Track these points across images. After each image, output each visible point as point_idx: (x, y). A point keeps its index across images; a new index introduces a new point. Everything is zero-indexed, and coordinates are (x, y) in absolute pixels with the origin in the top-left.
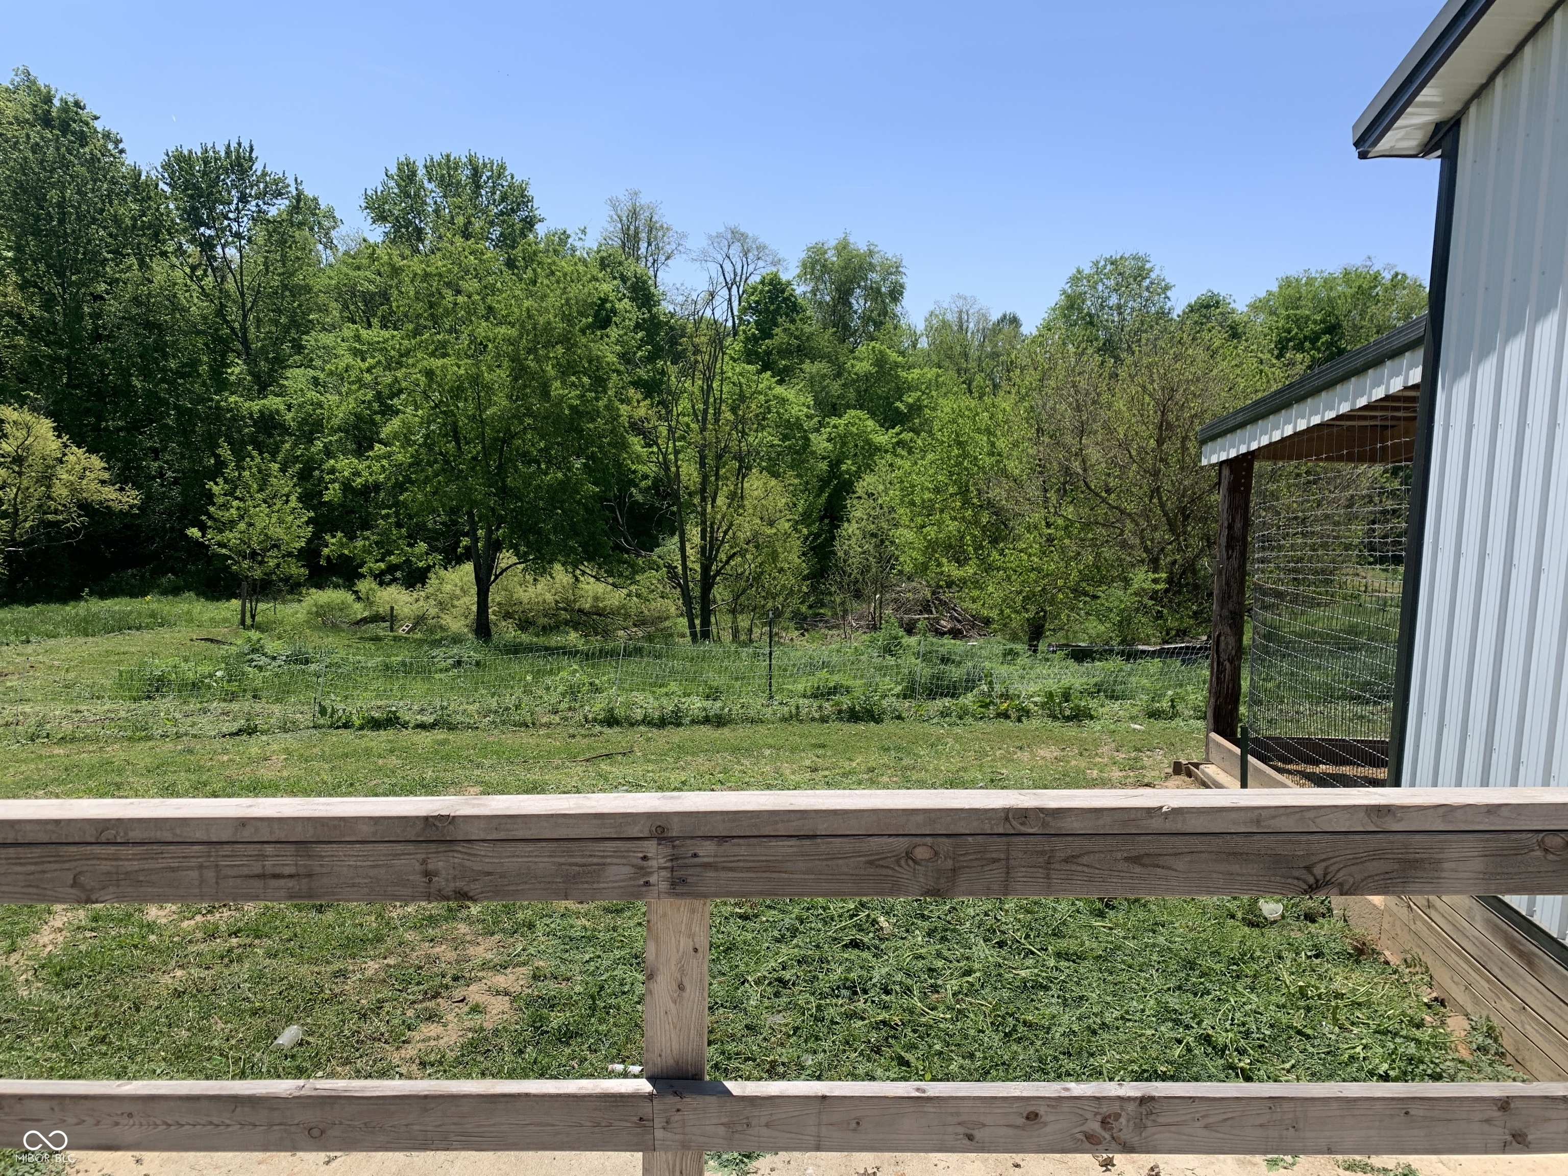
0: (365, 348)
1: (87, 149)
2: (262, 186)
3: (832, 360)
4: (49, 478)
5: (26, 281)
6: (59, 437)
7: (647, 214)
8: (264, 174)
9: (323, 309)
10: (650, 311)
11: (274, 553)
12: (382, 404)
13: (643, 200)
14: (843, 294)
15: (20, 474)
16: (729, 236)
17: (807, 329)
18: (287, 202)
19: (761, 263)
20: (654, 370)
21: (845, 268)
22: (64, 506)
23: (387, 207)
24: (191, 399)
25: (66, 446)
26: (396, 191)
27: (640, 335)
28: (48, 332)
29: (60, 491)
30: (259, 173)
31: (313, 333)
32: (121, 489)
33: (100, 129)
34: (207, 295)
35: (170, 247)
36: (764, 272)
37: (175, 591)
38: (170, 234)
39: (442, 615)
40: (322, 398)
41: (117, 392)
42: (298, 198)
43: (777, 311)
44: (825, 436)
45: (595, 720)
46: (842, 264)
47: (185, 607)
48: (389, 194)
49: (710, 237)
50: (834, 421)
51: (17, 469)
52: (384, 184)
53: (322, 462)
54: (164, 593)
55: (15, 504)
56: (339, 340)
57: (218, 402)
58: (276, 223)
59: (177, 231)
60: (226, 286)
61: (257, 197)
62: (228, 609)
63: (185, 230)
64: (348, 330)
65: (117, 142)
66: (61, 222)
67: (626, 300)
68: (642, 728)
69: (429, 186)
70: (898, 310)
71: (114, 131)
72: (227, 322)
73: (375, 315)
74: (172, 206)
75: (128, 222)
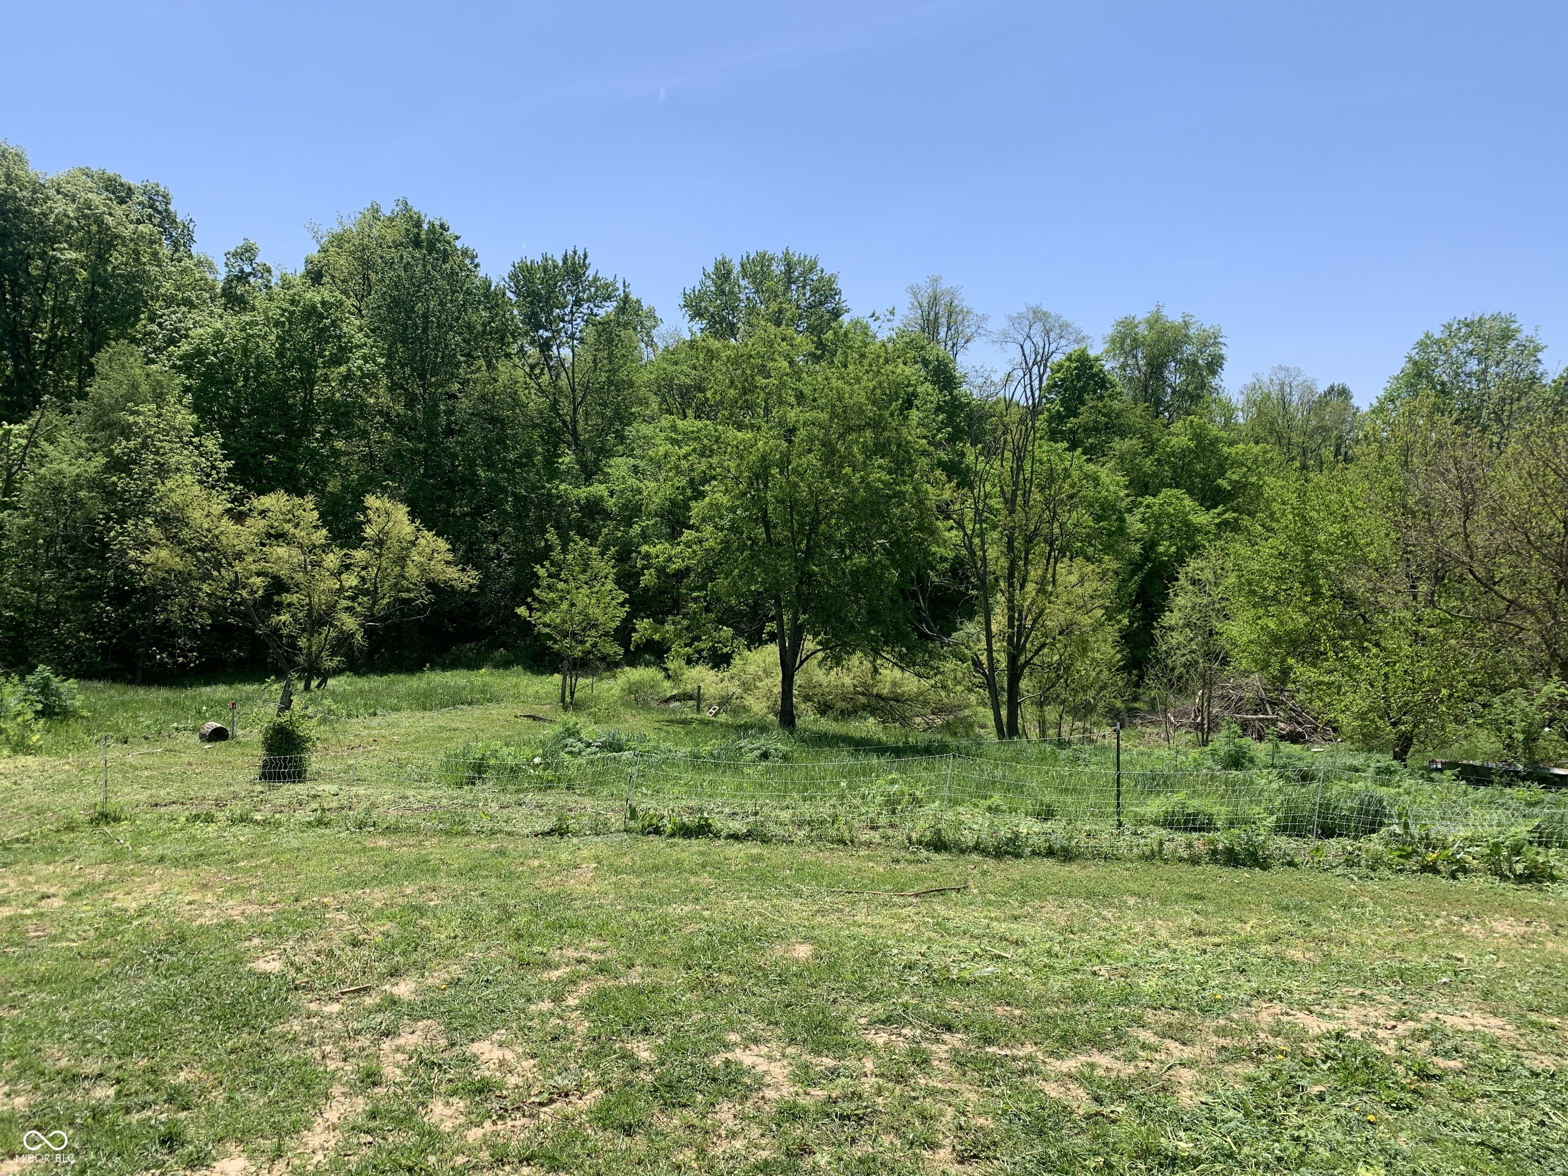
0: (680, 437)
1: (448, 266)
2: (593, 290)
3: (1146, 437)
4: (404, 559)
5: (394, 384)
6: (413, 522)
7: (948, 299)
8: (596, 279)
9: (644, 402)
10: (951, 394)
11: (593, 632)
12: (695, 490)
13: (945, 285)
14: (1156, 368)
15: (380, 555)
16: (1031, 316)
17: (1116, 405)
18: (615, 304)
19: (1063, 342)
20: (955, 451)
21: (1159, 341)
22: (415, 584)
23: (703, 304)
24: (527, 487)
25: (418, 530)
26: (713, 289)
27: (941, 417)
28: (411, 429)
29: (412, 571)
30: (590, 279)
31: (635, 425)
32: (463, 570)
33: (459, 247)
34: (543, 392)
35: (514, 349)
36: (1069, 350)
37: (506, 665)
38: (513, 337)
39: (745, 695)
40: (641, 485)
41: (464, 481)
42: (626, 299)
43: (1084, 389)
44: (1139, 517)
45: (920, 842)
46: (1155, 337)
47: (514, 680)
48: (706, 292)
49: (1010, 318)
50: (1149, 499)
51: (377, 551)
52: (702, 283)
53: (639, 545)
54: (496, 667)
55: (375, 583)
56: (658, 430)
57: (550, 489)
58: (606, 323)
59: (519, 334)
60: (560, 383)
61: (588, 300)
62: (551, 683)
63: (526, 333)
64: (666, 421)
65: (473, 258)
66: (425, 330)
67: (927, 384)
68: (975, 857)
69: (743, 283)
70: (1214, 382)
71: (471, 248)
72: (559, 415)
73: (690, 406)
74: (516, 312)
75: (479, 328)
